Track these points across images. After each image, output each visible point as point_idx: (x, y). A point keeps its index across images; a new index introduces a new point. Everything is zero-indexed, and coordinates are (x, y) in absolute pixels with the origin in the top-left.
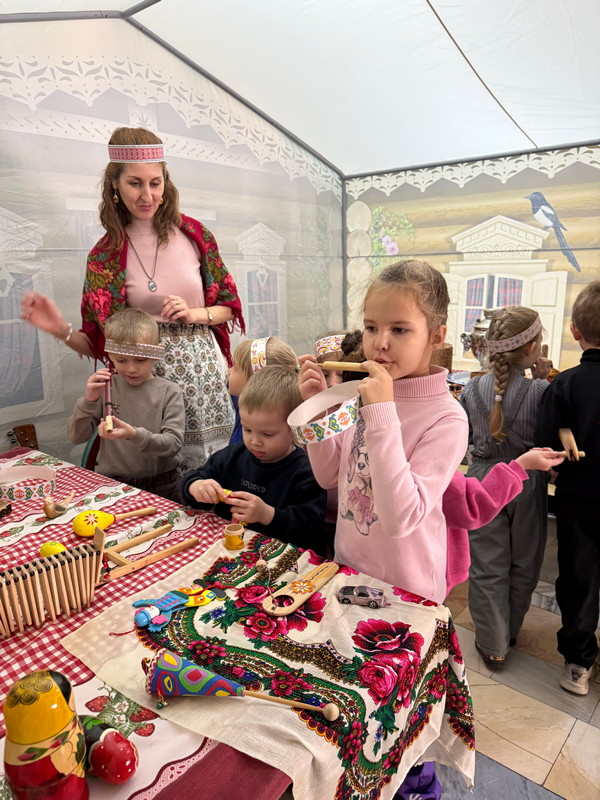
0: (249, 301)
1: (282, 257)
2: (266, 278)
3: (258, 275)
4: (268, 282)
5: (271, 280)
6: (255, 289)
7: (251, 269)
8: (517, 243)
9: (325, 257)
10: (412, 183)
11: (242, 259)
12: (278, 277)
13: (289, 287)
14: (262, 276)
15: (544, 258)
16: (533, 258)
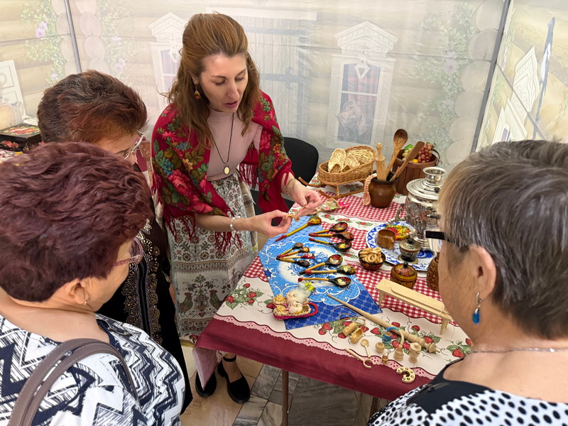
0: (343, 90)
1: (389, 54)
2: (366, 72)
3: (357, 68)
4: (368, 75)
5: (373, 74)
6: (351, 80)
7: (348, 62)
9: (457, 59)
11: (341, 53)
12: (382, 73)
13: (395, 82)
14: (362, 71)
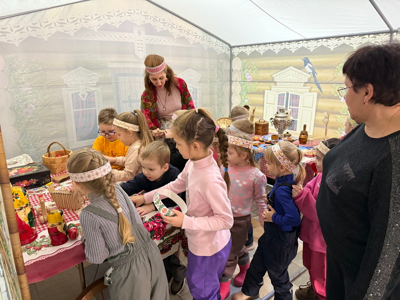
8: (298, 79)
10: (257, 50)
15: (308, 87)
16: (304, 86)
